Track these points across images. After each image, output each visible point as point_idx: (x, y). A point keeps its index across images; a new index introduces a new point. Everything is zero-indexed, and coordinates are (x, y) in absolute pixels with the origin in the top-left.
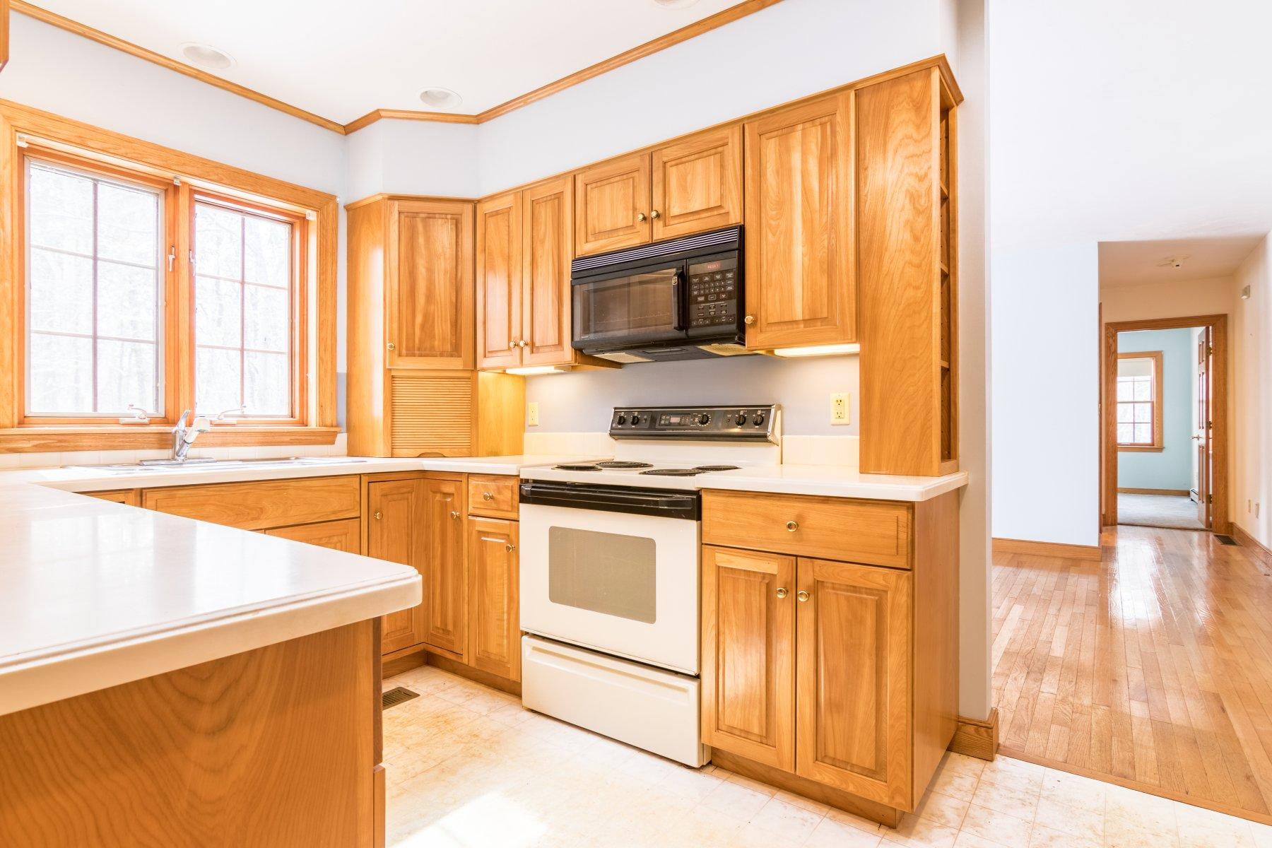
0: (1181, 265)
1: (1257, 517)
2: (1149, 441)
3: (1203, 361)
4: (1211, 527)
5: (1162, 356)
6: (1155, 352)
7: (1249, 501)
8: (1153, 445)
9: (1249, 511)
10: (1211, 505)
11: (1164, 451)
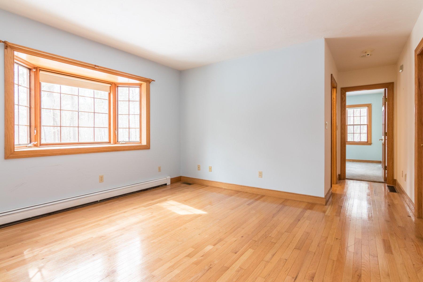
0: (369, 54)
1: (405, 180)
2: (366, 141)
3: (384, 105)
4: (386, 181)
5: (371, 106)
6: (369, 104)
7: (402, 171)
8: (368, 142)
9: (402, 176)
10: (386, 171)
11: (372, 145)
